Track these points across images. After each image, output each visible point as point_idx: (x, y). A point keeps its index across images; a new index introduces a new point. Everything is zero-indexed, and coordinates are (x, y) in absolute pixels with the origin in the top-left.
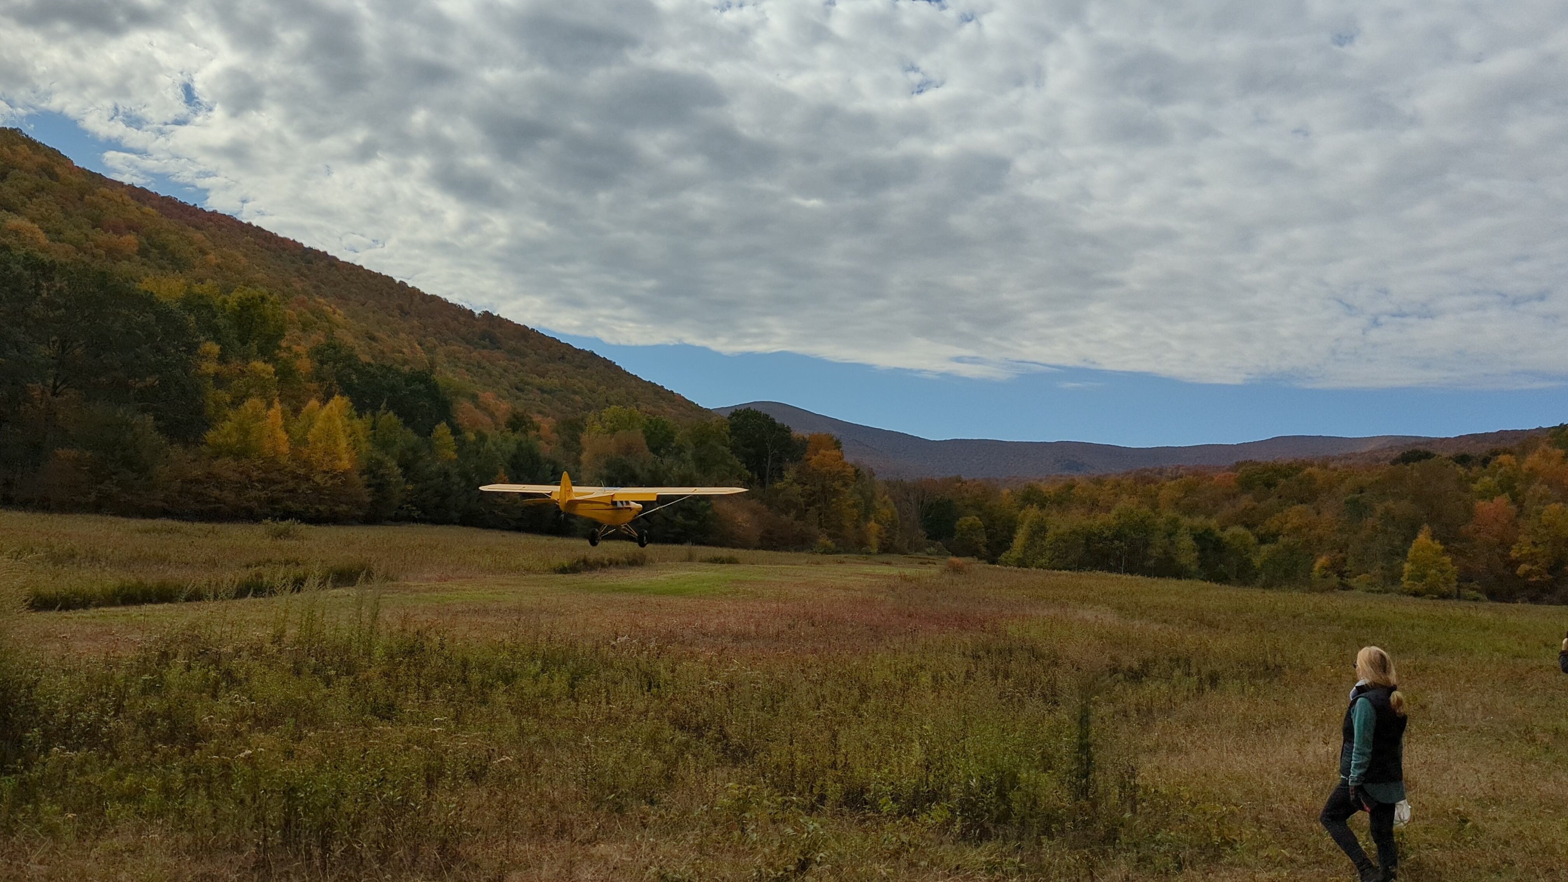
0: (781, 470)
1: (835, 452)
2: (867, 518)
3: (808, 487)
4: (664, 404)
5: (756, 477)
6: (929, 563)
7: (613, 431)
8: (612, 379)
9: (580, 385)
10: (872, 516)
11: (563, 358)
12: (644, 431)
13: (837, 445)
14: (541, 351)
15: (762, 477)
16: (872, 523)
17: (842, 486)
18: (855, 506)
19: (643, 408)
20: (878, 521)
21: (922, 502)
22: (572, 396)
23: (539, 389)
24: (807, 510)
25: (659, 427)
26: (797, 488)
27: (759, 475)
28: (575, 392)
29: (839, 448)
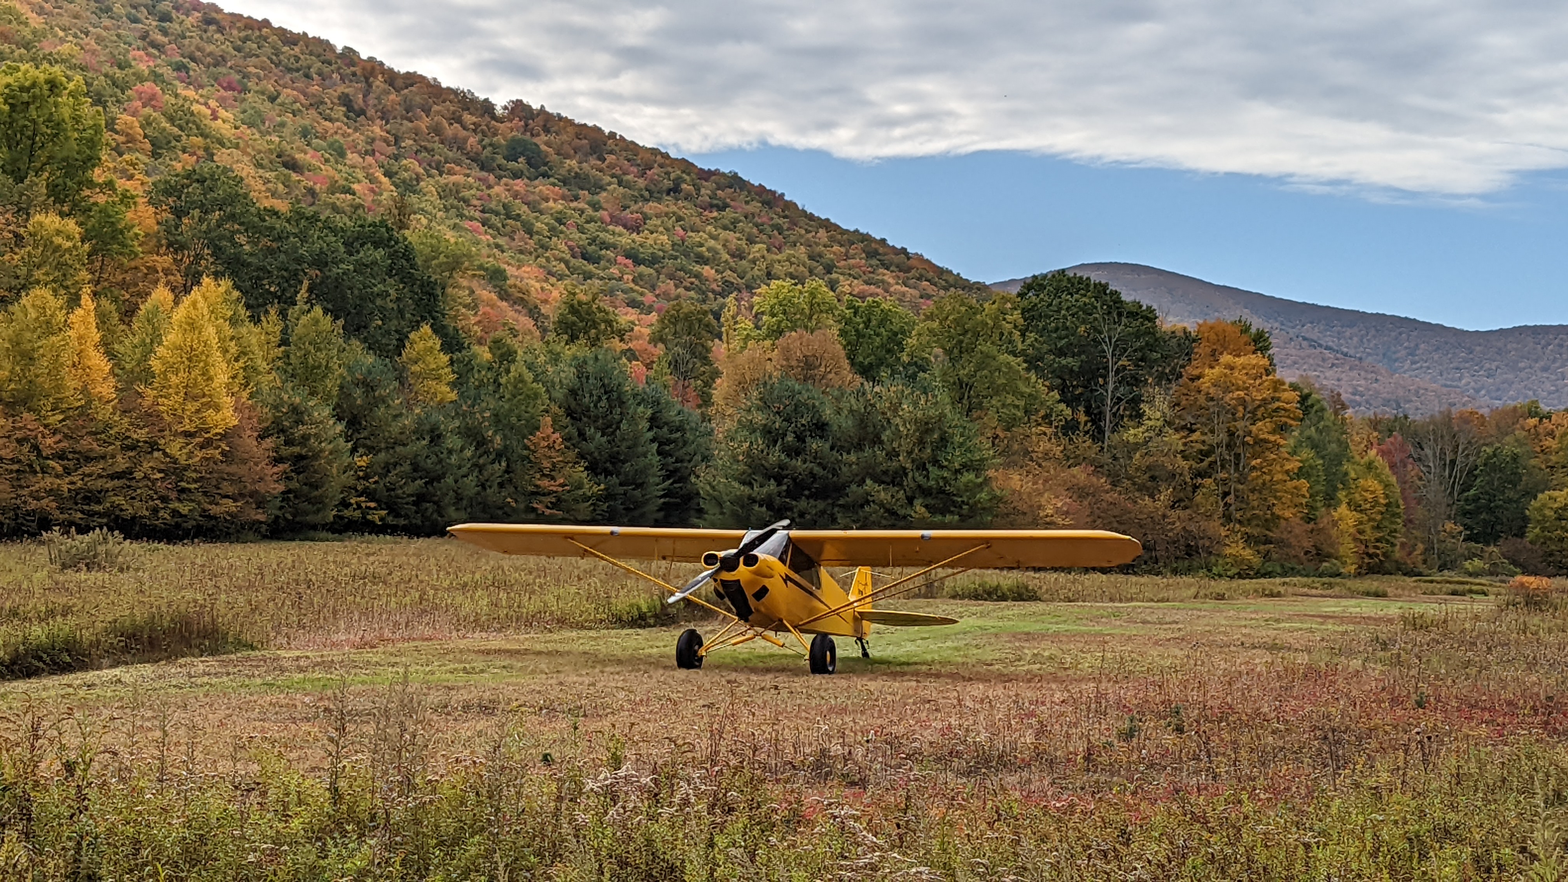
0: (1136, 401)
1: (1256, 359)
2: (1331, 500)
3: (1195, 436)
4: (888, 277)
5: (1083, 418)
6: (1471, 591)
7: (777, 332)
8: (779, 229)
9: (712, 243)
10: (1341, 495)
11: (675, 190)
12: (843, 333)
13: (1260, 342)
14: (630, 177)
15: (1096, 417)
16: (1343, 509)
17: (1273, 432)
18: (1301, 473)
19: (845, 285)
20: (1356, 507)
21: (1453, 462)
22: (697, 268)
23: (627, 257)
24: (1195, 487)
25: (874, 323)
26: (1174, 439)
27: (1088, 413)
28: (702, 260)
29: (1264, 349)
